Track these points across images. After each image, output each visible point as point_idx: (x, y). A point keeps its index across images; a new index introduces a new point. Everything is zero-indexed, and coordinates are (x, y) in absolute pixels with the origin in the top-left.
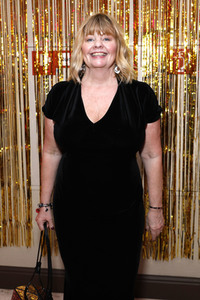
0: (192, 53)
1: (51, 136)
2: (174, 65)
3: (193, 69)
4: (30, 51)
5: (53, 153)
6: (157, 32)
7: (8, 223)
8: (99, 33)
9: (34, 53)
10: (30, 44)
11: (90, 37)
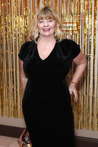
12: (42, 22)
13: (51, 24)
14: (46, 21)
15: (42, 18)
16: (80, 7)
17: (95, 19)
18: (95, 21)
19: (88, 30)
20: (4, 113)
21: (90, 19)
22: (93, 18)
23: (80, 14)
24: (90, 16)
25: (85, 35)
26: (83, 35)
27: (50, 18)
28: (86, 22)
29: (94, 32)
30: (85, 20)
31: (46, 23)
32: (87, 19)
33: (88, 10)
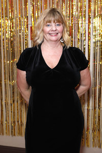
4: (29, 26)
7: (17, 123)
8: (54, 22)
10: (29, 23)
11: (48, 24)
12: (49, 25)
15: (50, 22)
16: (72, 8)
17: (89, 22)
18: (89, 25)
19: (82, 34)
21: (84, 22)
22: (87, 22)
23: (72, 17)
24: (84, 19)
25: (79, 40)
26: (76, 40)
28: (80, 25)
29: (89, 36)
30: (78, 24)
32: (80, 22)
33: (82, 13)
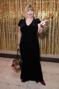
0: (53, 14)
1: (20, 30)
2: (49, 17)
3: (53, 17)
4: (21, 14)
5: (20, 34)
6: (46, 10)
9: (22, 14)
10: (21, 13)
13: (32, 12)
14: (30, 11)
15: (29, 10)
20: (7, 49)
27: (32, 10)
31: (30, 12)
